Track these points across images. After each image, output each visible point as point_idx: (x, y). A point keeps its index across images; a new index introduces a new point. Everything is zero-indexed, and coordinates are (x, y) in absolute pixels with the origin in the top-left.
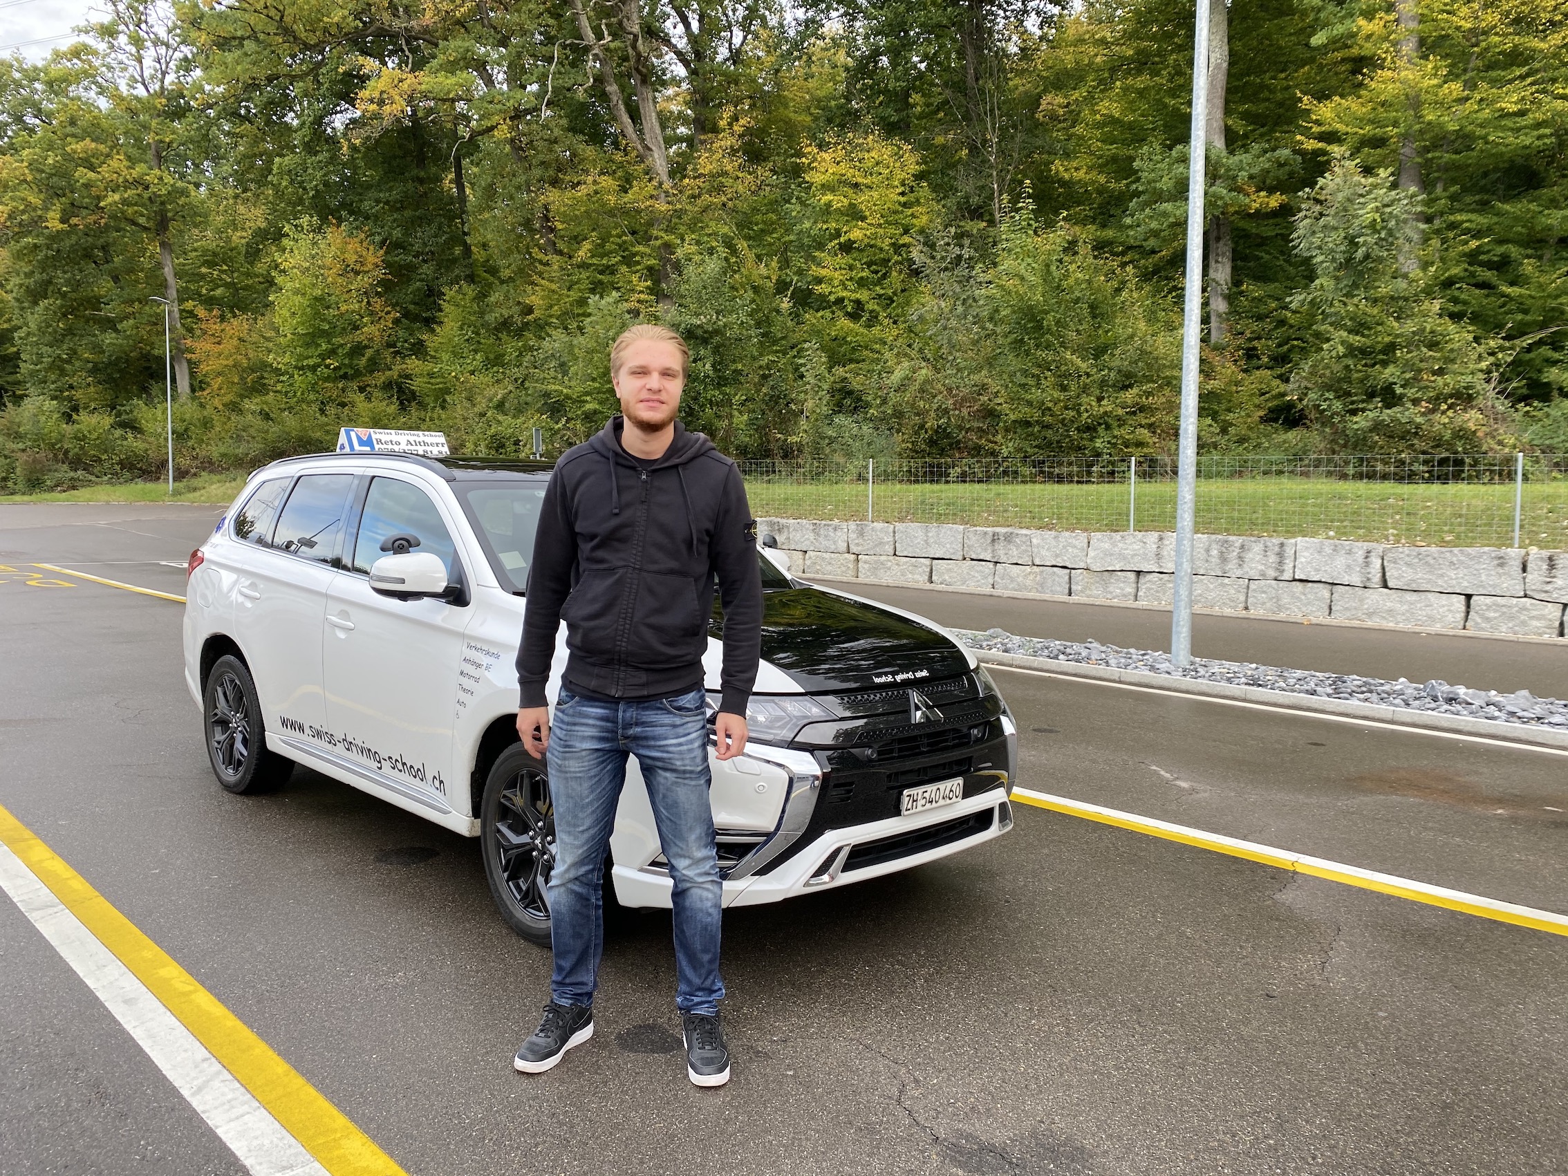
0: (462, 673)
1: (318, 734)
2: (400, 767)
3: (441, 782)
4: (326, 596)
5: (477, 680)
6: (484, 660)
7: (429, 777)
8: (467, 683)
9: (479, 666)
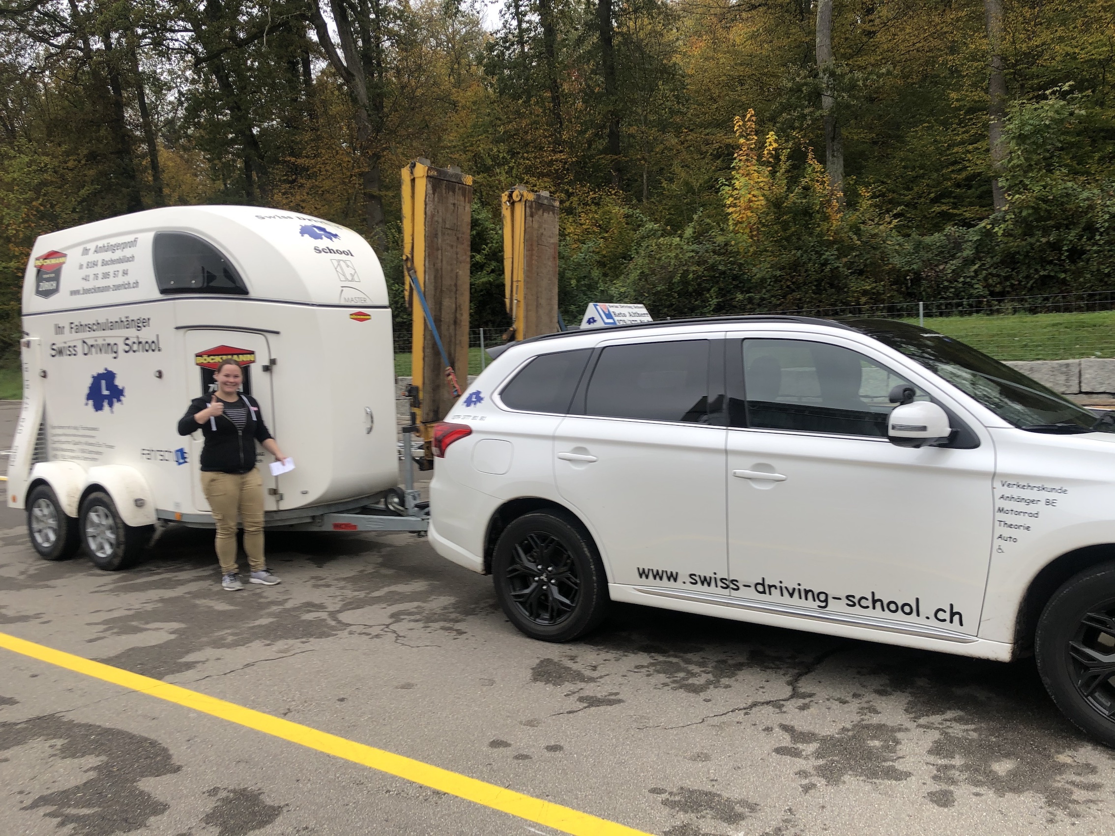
0: (1001, 510)
1: (706, 581)
2: (869, 603)
3: (953, 614)
4: (726, 452)
5: (1031, 515)
6: (1044, 495)
7: (927, 609)
8: (1010, 519)
9: (1033, 501)
